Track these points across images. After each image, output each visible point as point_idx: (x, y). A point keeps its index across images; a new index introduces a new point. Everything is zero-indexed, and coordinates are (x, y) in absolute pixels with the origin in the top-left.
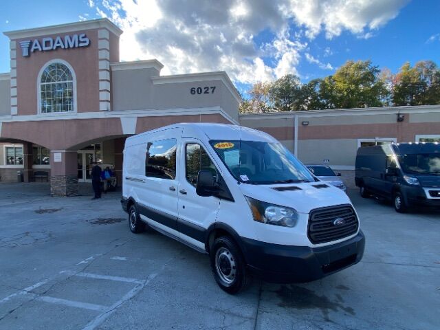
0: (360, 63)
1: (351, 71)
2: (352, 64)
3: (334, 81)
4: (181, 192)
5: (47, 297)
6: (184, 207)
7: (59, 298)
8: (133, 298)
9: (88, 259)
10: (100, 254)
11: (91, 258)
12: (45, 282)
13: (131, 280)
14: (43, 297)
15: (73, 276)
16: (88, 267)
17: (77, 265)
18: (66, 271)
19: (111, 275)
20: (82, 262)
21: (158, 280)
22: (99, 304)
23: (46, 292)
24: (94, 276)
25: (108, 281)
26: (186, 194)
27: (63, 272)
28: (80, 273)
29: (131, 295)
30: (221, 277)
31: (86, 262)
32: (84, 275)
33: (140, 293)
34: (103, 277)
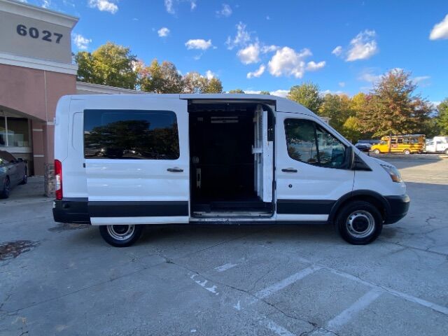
0: (120, 48)
1: (112, 53)
2: (113, 47)
3: (95, 59)
4: (284, 170)
5: (330, 322)
6: (290, 186)
7: (338, 314)
8: (358, 276)
9: (203, 285)
10: (191, 275)
11: (198, 282)
12: (272, 322)
13: (308, 271)
14: (330, 325)
15: (264, 300)
16: (238, 288)
17: (220, 295)
18: (239, 304)
19: (285, 278)
20: (212, 290)
21: (317, 260)
22: (365, 292)
23: (310, 323)
24: (277, 287)
25: (301, 281)
26: (296, 171)
27: (238, 307)
28: (256, 295)
29: (349, 276)
30: (355, 235)
31: (214, 287)
32: (266, 293)
33: (345, 271)
34: (286, 283)
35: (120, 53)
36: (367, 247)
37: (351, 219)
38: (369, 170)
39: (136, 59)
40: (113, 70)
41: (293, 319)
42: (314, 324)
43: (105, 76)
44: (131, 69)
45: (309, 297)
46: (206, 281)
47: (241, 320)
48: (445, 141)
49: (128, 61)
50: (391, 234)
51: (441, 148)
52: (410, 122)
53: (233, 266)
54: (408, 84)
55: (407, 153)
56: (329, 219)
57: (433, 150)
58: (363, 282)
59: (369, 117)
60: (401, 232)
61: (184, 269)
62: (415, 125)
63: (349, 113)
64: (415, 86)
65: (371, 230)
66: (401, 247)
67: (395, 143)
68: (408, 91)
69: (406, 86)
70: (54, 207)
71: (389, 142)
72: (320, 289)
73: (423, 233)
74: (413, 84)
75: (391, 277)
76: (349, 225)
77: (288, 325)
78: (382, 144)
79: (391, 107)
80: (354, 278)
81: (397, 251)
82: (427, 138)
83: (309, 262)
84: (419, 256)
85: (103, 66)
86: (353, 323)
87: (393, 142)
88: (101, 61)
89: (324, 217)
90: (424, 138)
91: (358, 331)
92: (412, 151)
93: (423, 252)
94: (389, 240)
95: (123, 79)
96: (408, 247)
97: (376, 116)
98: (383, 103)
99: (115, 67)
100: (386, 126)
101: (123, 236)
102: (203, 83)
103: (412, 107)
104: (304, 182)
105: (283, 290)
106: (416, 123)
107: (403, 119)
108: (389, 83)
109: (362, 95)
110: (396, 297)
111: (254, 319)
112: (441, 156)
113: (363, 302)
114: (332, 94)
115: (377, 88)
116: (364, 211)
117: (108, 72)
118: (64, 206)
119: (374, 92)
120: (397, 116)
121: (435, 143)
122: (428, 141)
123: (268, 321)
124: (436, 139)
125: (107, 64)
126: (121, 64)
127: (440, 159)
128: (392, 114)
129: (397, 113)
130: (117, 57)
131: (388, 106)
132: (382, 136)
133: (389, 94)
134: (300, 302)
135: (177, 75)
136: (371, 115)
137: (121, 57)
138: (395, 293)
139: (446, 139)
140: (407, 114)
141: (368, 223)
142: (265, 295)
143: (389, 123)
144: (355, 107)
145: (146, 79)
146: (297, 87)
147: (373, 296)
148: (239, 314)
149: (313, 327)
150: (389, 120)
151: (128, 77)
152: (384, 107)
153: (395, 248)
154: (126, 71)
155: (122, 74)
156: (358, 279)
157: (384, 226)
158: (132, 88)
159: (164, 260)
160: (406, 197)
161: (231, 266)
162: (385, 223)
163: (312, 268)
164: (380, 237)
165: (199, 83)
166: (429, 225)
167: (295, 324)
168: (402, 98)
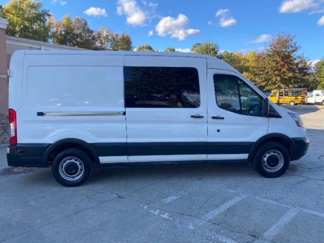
0: (32, 2)
3: (7, 12)
4: (213, 118)
5: (265, 234)
6: (218, 131)
7: (270, 228)
8: (277, 201)
9: (156, 213)
10: (144, 206)
11: (152, 211)
12: (221, 236)
13: (238, 199)
14: (265, 236)
15: (210, 221)
16: (186, 214)
17: (174, 219)
18: (191, 225)
19: (221, 205)
20: (166, 216)
21: (243, 190)
22: (285, 212)
23: (251, 235)
24: (217, 212)
25: (235, 206)
26: (223, 118)
27: (191, 227)
28: (203, 218)
29: (270, 201)
30: (269, 170)
31: (167, 214)
32: (210, 216)
33: (266, 198)
34: (223, 208)
35: (33, 7)
36: (278, 179)
37: (265, 157)
38: (279, 117)
39: (49, 13)
40: (27, 23)
41: (237, 234)
42: (254, 236)
43: (17, 29)
44: (44, 23)
45: (244, 217)
46: (158, 210)
47: (197, 236)
48: (321, 94)
49: (40, 15)
50: (294, 169)
51: (319, 100)
52: (295, 78)
53: (176, 198)
54: (293, 45)
55: (292, 104)
56: (249, 157)
57: (313, 102)
58: (282, 205)
59: (262, 73)
60: (302, 167)
61: (136, 202)
62: (299, 80)
63: (242, 69)
64: (298, 47)
65: (281, 165)
66: (304, 179)
67: (282, 95)
68: (293, 51)
69: (292, 47)
70: (8, 152)
71: (278, 94)
72: (251, 211)
73: (318, 168)
74: (297, 45)
75: (302, 201)
76: (264, 162)
77: (234, 237)
78: (271, 96)
79: (279, 64)
80: (274, 202)
81: (302, 182)
82: (308, 91)
83: (236, 192)
84: (319, 185)
85: (15, 18)
86: (282, 234)
87: (281, 95)
88: (14, 14)
89: (245, 156)
90: (306, 91)
91: (287, 238)
92: (296, 102)
93: (321, 181)
94: (294, 173)
95: (36, 32)
96: (309, 178)
97: (268, 72)
98: (273, 61)
99: (28, 20)
100: (276, 80)
101: (73, 177)
102: (113, 38)
103: (297, 65)
104: (229, 127)
105: (223, 213)
106: (300, 79)
107: (291, 74)
108: (278, 44)
109: (254, 53)
110: (308, 214)
111: (207, 234)
112: (319, 107)
113: (286, 219)
114: (229, 52)
115: (268, 48)
116: (275, 150)
117: (21, 25)
118: (19, 151)
119: (265, 51)
120: (284, 72)
121: (314, 96)
122: (309, 94)
123: (218, 236)
124: (315, 92)
125: (19, 17)
126: (34, 18)
127: (318, 109)
128: (280, 70)
129: (284, 69)
130: (29, 11)
131: (277, 63)
132: (272, 90)
133: (278, 52)
134: (238, 221)
135: (88, 30)
136: (263, 71)
137: (33, 11)
138: (307, 211)
139: (323, 92)
140: (293, 70)
141: (278, 160)
142: (209, 218)
143: (279, 78)
144: (248, 64)
145: (58, 33)
146: (199, 44)
147: (291, 214)
148: (194, 232)
149: (253, 238)
150: (278, 75)
151: (41, 31)
152: (274, 64)
153: (300, 179)
154: (39, 25)
155: (35, 27)
156: (277, 203)
157: (291, 162)
158: (45, 41)
159: (115, 195)
160: (307, 139)
161: (174, 198)
162: (292, 160)
163: (240, 196)
164: (287, 172)
165: (109, 38)
166: (321, 161)
167: (240, 237)
168: (289, 57)
